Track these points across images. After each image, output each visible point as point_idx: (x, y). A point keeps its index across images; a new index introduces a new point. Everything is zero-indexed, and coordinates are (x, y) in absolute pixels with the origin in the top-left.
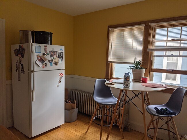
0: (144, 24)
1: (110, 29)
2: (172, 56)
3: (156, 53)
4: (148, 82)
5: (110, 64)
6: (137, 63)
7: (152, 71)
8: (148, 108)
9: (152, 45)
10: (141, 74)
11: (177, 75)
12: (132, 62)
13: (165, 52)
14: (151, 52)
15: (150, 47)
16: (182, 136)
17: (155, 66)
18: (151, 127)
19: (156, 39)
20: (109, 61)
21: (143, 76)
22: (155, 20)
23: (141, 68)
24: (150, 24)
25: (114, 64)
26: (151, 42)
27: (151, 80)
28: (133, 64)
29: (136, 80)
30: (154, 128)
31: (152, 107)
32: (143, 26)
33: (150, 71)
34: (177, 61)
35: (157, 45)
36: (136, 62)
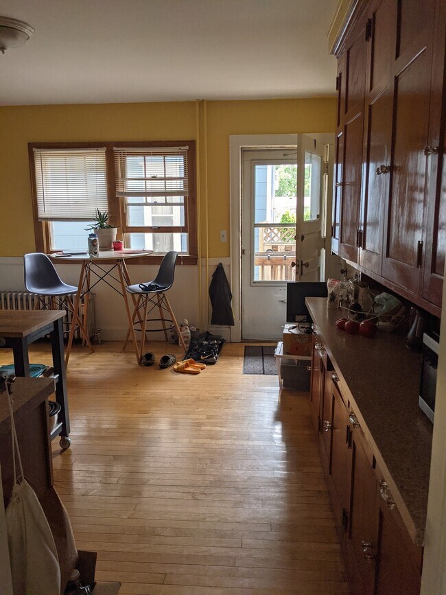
0: (105, 148)
1: (34, 149)
2: (156, 204)
3: (130, 200)
4: (124, 249)
5: (43, 222)
6: (101, 219)
7: (128, 232)
8: (130, 289)
9: (123, 186)
10: (110, 237)
11: (174, 234)
12: (91, 217)
13: (144, 198)
14: (123, 198)
15: (120, 190)
16: (181, 326)
17: (131, 222)
18: (137, 320)
19: (129, 175)
20: (40, 216)
21: (115, 239)
22: (123, 142)
23: (109, 227)
24: (115, 149)
25: (51, 222)
26: (120, 180)
27: (128, 246)
28: (94, 220)
29: (104, 249)
30: (141, 322)
31: (136, 287)
32: (103, 151)
33: (124, 232)
34: (172, 213)
35: (131, 186)
36: (100, 216)
